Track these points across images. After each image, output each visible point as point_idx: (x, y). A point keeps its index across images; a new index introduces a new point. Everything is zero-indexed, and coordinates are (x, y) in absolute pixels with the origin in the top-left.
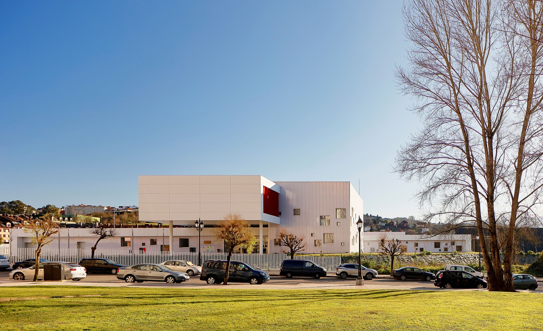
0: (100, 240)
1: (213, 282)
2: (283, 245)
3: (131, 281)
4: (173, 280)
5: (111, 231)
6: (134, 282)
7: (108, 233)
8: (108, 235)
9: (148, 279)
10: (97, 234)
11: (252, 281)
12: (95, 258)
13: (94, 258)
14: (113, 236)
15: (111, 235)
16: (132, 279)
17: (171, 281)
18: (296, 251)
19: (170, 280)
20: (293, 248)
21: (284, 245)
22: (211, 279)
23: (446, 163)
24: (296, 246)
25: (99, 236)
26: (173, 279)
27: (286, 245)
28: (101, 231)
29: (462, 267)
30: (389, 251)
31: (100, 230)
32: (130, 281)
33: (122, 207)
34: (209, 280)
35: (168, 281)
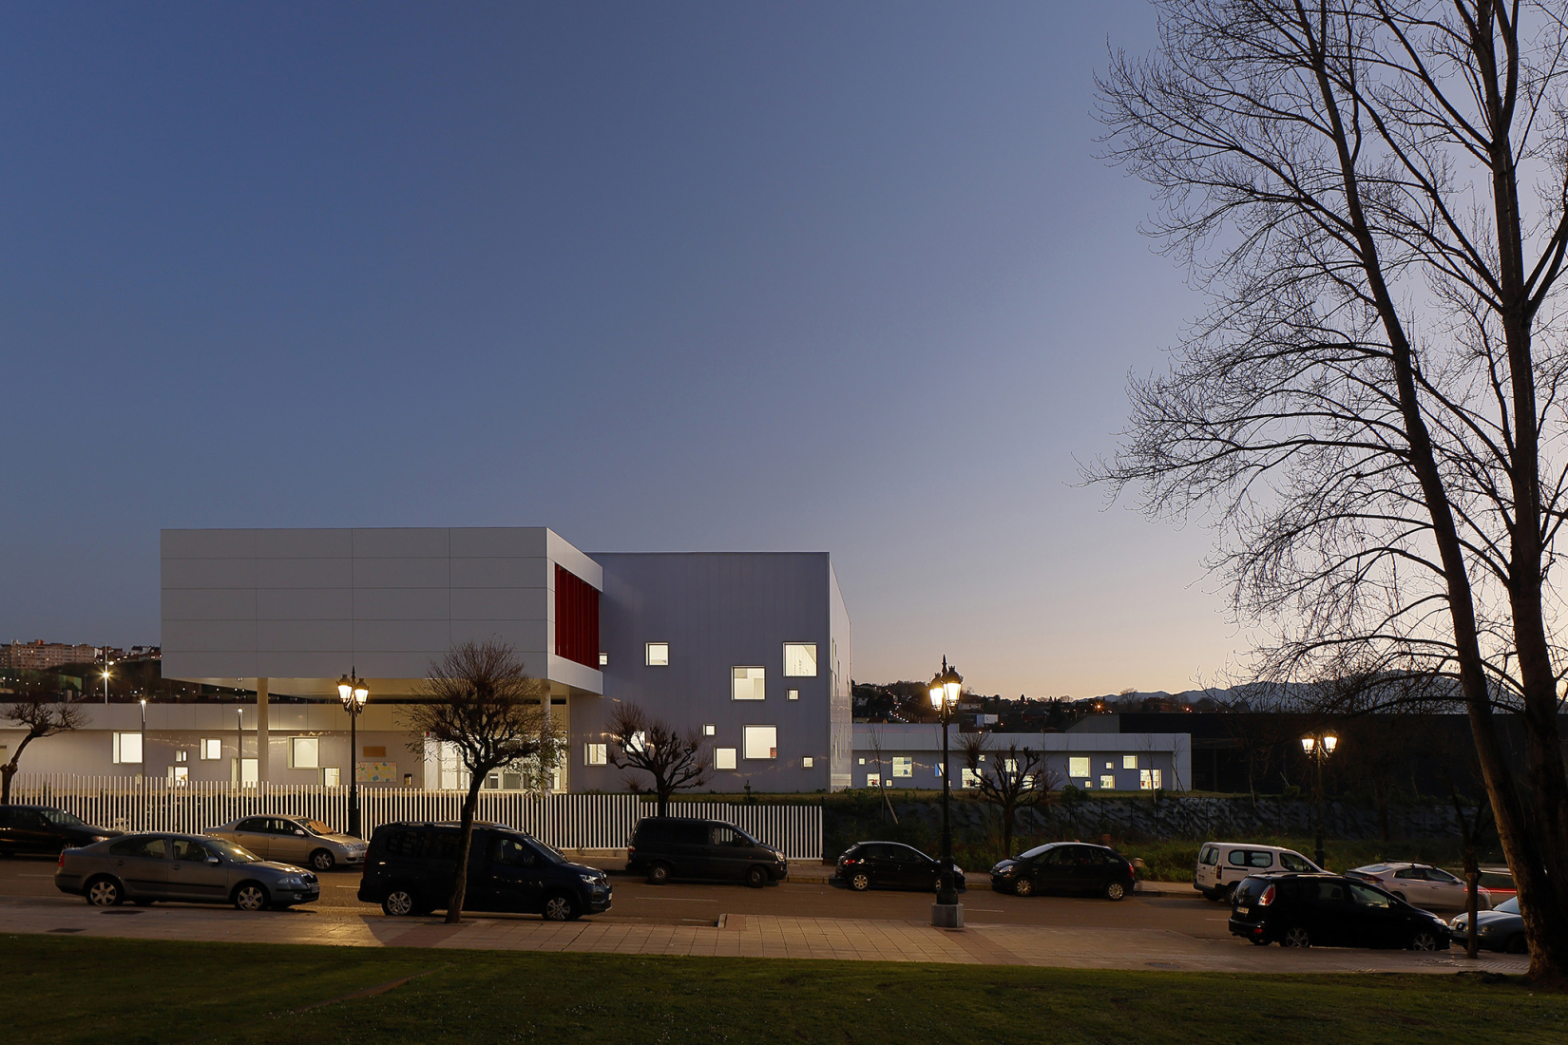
0: (28, 739)
1: (405, 908)
2: (630, 765)
3: (108, 900)
4: (258, 900)
5: (64, 711)
6: (117, 903)
7: (55, 718)
8: (56, 725)
9: (169, 894)
10: (20, 721)
11: (551, 909)
12: (13, 802)
13: (10, 803)
14: (73, 730)
15: (67, 724)
16: (110, 893)
17: (254, 901)
18: (674, 786)
19: (251, 897)
20: (666, 776)
21: (633, 763)
22: (398, 896)
23: (1306, 442)
24: (676, 769)
25: (27, 727)
26: (260, 895)
27: (641, 767)
28: (34, 711)
29: (1271, 854)
30: (996, 791)
31: (28, 708)
32: (104, 901)
33: (140, 649)
34: (392, 902)
35: (241, 903)
